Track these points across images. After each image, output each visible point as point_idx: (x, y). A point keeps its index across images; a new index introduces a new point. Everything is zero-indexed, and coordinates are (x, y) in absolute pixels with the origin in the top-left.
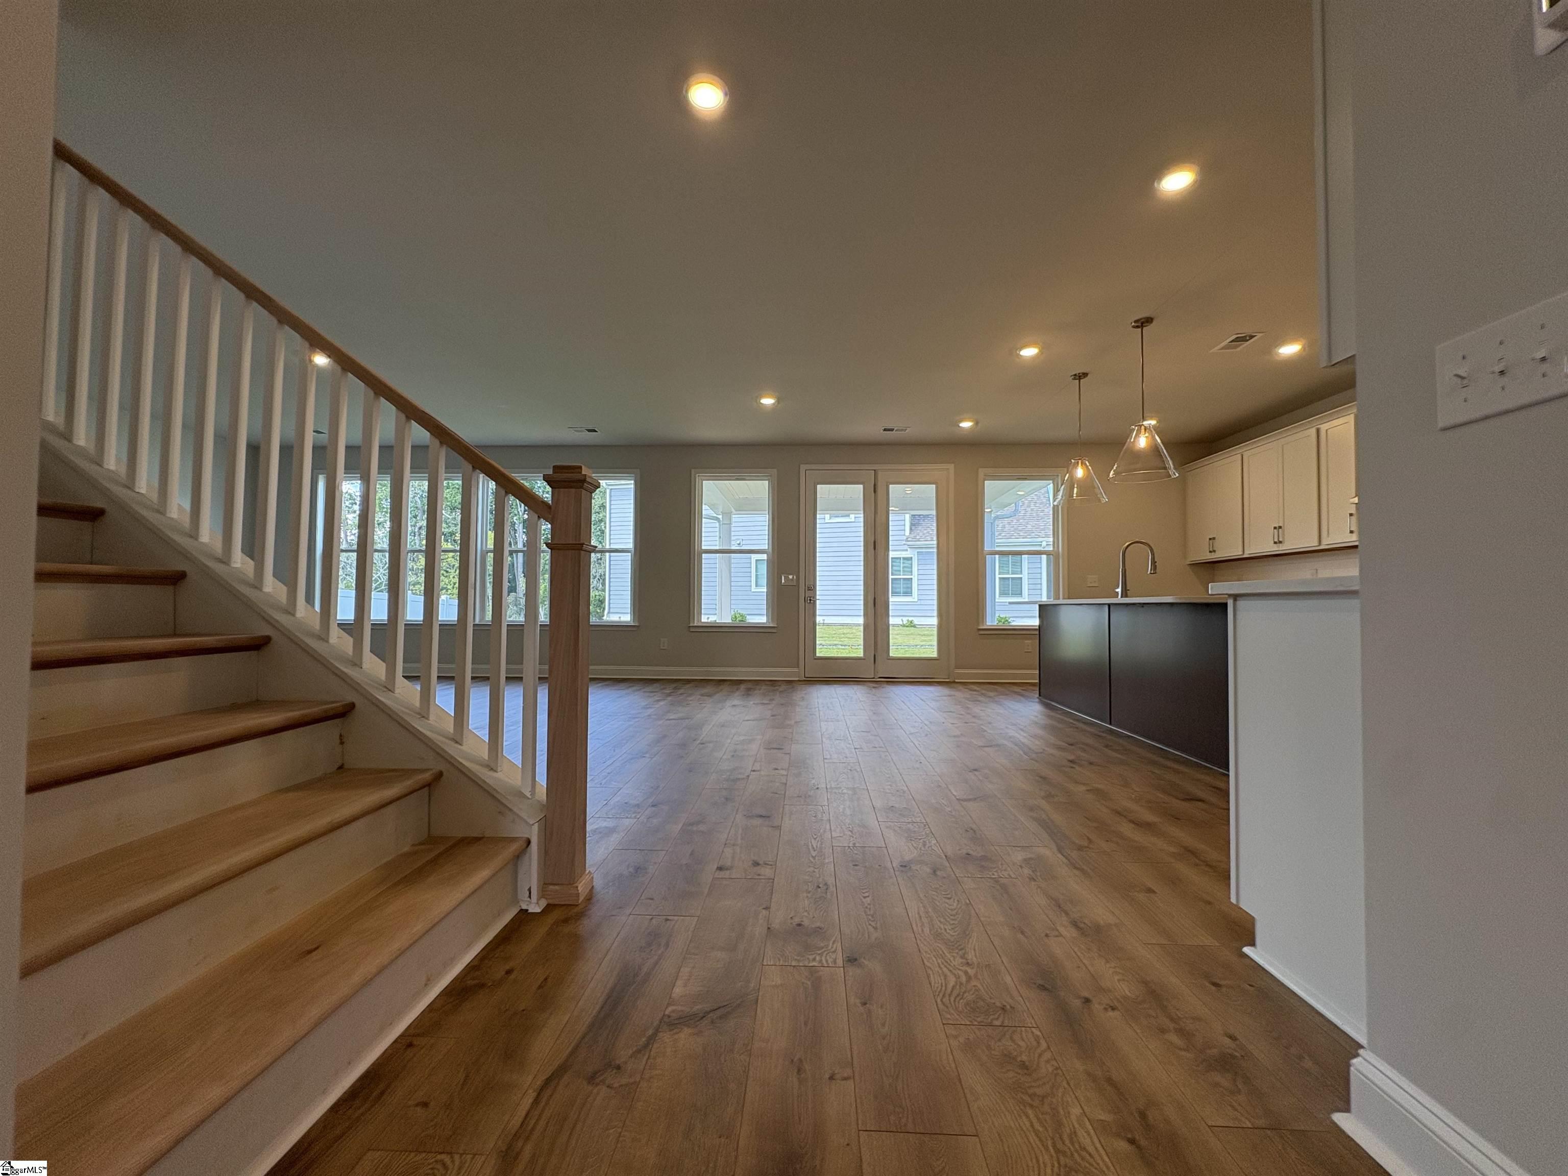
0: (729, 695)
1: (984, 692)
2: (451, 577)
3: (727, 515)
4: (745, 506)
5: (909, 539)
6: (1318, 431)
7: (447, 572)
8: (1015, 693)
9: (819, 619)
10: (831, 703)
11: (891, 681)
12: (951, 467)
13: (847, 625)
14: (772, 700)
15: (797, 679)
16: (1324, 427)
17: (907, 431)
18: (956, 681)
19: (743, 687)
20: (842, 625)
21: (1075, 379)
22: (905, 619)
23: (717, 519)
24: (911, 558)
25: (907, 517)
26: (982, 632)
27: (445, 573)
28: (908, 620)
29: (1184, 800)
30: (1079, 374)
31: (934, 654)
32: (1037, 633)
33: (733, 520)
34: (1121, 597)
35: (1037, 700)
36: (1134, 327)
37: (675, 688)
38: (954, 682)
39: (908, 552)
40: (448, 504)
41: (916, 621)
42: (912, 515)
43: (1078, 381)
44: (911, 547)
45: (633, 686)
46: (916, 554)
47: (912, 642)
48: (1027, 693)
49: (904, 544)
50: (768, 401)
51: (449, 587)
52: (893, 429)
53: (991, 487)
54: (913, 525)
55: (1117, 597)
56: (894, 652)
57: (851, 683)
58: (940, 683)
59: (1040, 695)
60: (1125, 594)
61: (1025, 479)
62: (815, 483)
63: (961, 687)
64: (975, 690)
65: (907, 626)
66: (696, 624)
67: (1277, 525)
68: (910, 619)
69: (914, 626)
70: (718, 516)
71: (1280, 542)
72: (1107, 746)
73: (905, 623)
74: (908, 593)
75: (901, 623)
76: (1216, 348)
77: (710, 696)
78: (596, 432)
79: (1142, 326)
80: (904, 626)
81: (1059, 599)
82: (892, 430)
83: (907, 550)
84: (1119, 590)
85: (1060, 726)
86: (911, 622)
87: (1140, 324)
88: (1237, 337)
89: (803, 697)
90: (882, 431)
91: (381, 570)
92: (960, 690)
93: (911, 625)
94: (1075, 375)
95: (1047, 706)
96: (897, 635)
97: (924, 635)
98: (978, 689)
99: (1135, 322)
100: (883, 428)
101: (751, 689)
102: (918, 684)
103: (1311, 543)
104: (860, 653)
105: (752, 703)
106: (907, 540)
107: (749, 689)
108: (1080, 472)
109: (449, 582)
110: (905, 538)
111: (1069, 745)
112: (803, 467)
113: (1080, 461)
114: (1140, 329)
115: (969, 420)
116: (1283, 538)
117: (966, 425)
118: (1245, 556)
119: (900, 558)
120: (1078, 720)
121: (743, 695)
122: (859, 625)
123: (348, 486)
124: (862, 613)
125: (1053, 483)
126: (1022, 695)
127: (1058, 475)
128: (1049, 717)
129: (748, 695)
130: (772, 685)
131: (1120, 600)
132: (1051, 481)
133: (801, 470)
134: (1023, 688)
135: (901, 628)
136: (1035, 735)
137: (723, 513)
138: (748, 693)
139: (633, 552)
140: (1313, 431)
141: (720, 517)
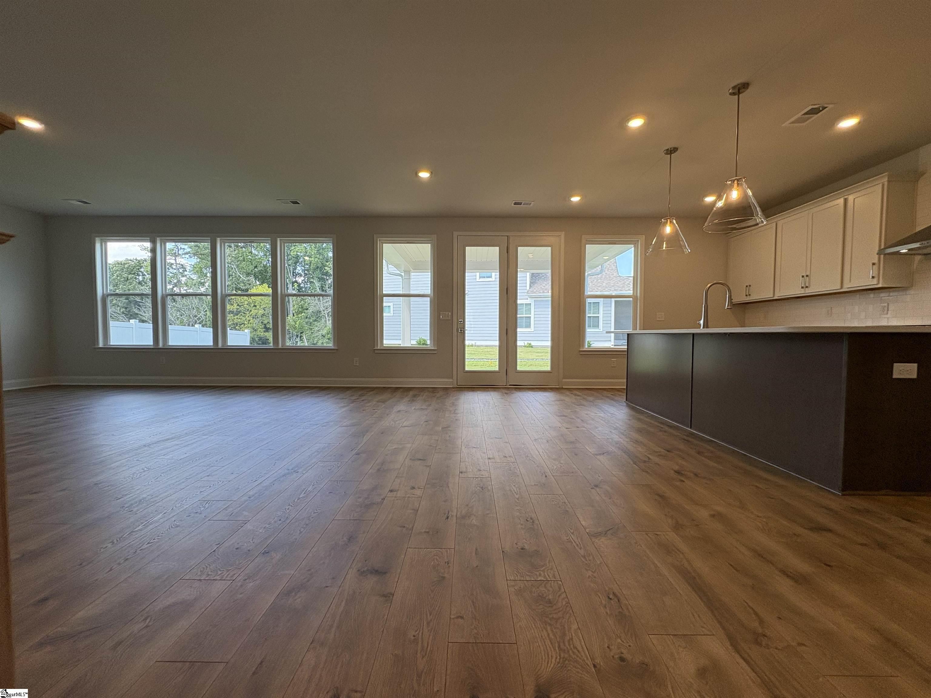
0: (399, 401)
1: (586, 397)
2: (247, 316)
3: (408, 272)
4: (418, 267)
5: (529, 292)
6: (846, 200)
7: (244, 313)
8: (608, 397)
9: (467, 343)
10: (473, 408)
11: (519, 388)
12: (563, 234)
13: (490, 346)
14: (430, 405)
15: (452, 386)
16: (851, 198)
17: (531, 205)
18: (564, 387)
19: (411, 393)
20: (487, 346)
21: (667, 154)
22: (526, 342)
23: (401, 276)
24: (530, 304)
25: (528, 274)
26: (581, 353)
27: (243, 314)
28: (528, 343)
29: (811, 529)
30: (671, 148)
31: (548, 368)
32: (626, 353)
33: (412, 277)
34: (703, 328)
35: (625, 404)
36: (731, 94)
37: (361, 395)
38: (563, 388)
39: (528, 300)
40: (244, 271)
41: (533, 343)
42: (532, 273)
43: (669, 155)
44: (531, 297)
45: (330, 394)
46: (533, 301)
47: (530, 357)
48: (616, 398)
49: (526, 295)
50: (424, 175)
51: (246, 323)
52: (522, 203)
53: (590, 249)
54: (532, 283)
55: (700, 328)
56: (520, 367)
57: (490, 389)
58: (552, 389)
59: (626, 400)
60: (706, 325)
61: (615, 244)
62: (464, 246)
63: (568, 393)
64: (578, 396)
65: (527, 347)
66: (379, 348)
67: (804, 274)
68: (529, 342)
69: (532, 347)
70: (402, 274)
71: (807, 287)
72: (699, 453)
73: (526, 345)
74: (529, 326)
75: (524, 345)
76: (788, 122)
77: (384, 402)
78: (299, 204)
79: (739, 93)
80: (525, 346)
81: (636, 330)
82: (520, 204)
83: (528, 299)
84: (702, 322)
85: (652, 430)
86: (530, 344)
87: (736, 91)
88: (812, 109)
89: (453, 403)
90: (513, 205)
91: (202, 312)
92: (567, 395)
93: (530, 346)
94: (668, 150)
95: (633, 408)
96: (521, 352)
97: (538, 352)
98: (580, 394)
99: (734, 88)
100: (514, 202)
101: (416, 395)
102: (537, 390)
103: (835, 287)
104: (497, 368)
105: (413, 408)
106: (527, 293)
107: (415, 396)
108: (668, 229)
109: (246, 319)
110: (526, 291)
111: (668, 451)
112: (456, 234)
113: (669, 220)
114: (737, 96)
115: (578, 195)
116: (809, 283)
117: (575, 199)
118: (776, 298)
119: (523, 304)
120: (662, 423)
121: (409, 401)
122: (495, 346)
123: (180, 260)
124: (498, 339)
125: (635, 247)
126: (613, 399)
127: (638, 241)
128: (639, 420)
129: (413, 401)
130: (433, 392)
131: (702, 330)
132: (633, 245)
133: (454, 236)
134: (612, 394)
135: (524, 348)
136: (636, 441)
137: (405, 271)
138: (415, 397)
139: (332, 296)
140: (841, 201)
141: (403, 274)
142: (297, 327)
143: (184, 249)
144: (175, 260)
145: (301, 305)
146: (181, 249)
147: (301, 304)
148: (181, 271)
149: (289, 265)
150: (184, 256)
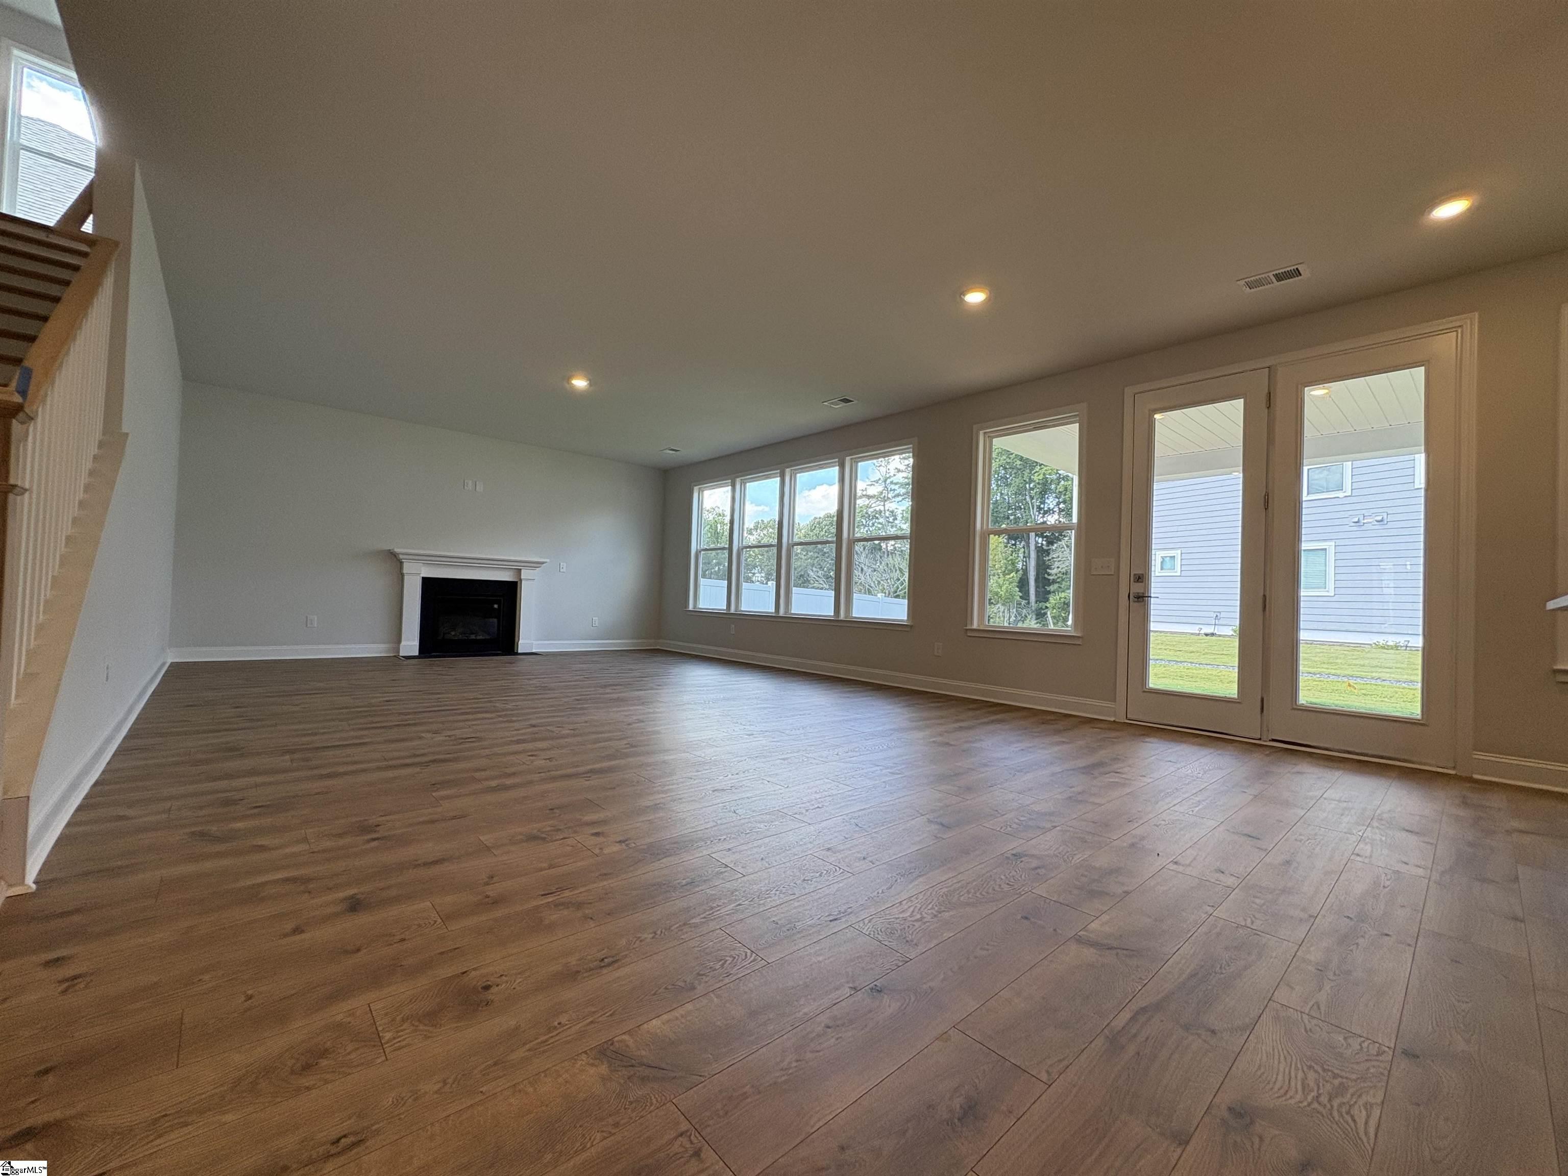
11: (1298, 751)
12: (1470, 320)
15: (1112, 719)
17: (1303, 275)
18: (1474, 776)
26: (1562, 678)
31: (1413, 712)
38: (1466, 778)
56: (1307, 696)
57: (1216, 743)
62: (1150, 412)
66: (974, 627)
78: (851, 401)
82: (1266, 280)
90: (1248, 290)
104: (1231, 690)
112: (1129, 391)
117: (1449, 210)
133: (1125, 396)
142: (1003, 595)
143: (894, 490)
144: (884, 505)
145: (1011, 560)
146: (891, 490)
147: (1011, 557)
148: (891, 519)
149: (1032, 498)
150: (893, 500)
